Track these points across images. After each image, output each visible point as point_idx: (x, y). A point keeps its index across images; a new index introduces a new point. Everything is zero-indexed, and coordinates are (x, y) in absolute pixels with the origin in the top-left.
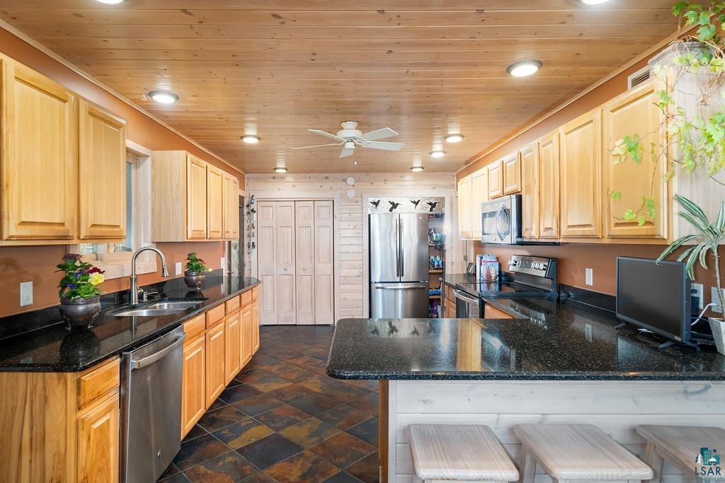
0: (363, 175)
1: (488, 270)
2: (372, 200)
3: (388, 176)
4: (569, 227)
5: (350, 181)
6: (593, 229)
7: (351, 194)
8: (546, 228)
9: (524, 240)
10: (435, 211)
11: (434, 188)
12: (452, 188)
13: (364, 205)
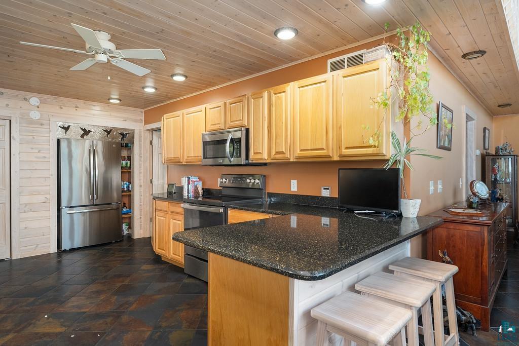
0: (50, 98)
1: (196, 188)
2: (61, 124)
3: (80, 103)
4: (301, 150)
5: (34, 101)
6: (325, 151)
7: (35, 115)
8: (277, 152)
9: (250, 162)
10: (126, 141)
11: (125, 120)
12: (140, 122)
13: (51, 129)
